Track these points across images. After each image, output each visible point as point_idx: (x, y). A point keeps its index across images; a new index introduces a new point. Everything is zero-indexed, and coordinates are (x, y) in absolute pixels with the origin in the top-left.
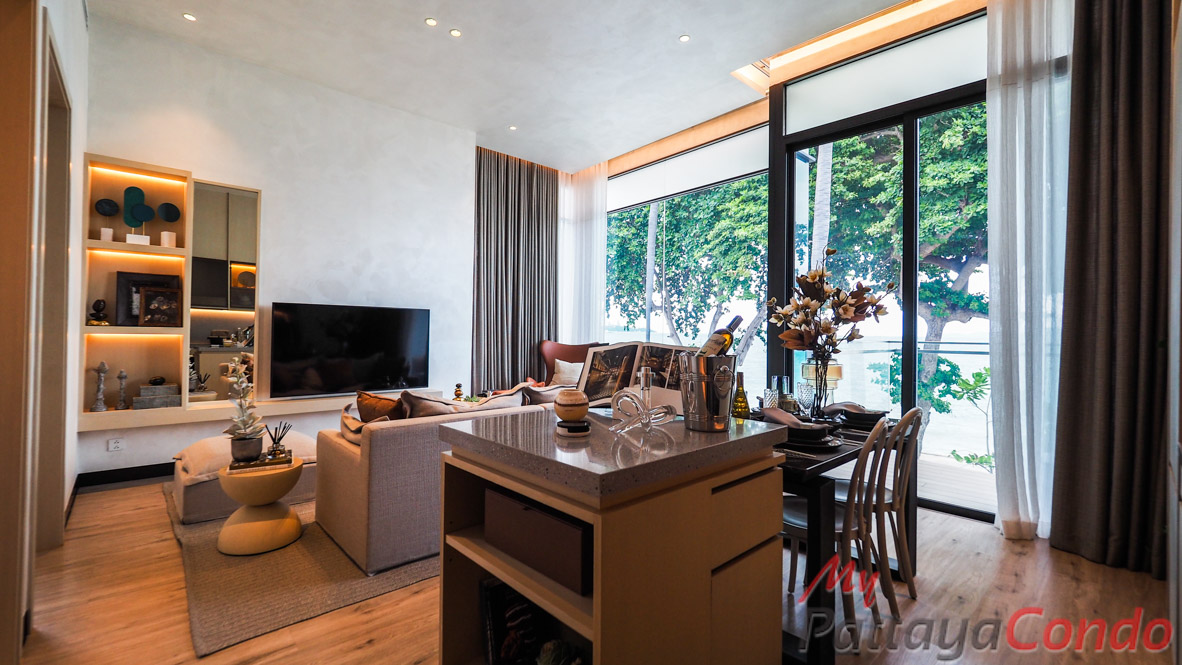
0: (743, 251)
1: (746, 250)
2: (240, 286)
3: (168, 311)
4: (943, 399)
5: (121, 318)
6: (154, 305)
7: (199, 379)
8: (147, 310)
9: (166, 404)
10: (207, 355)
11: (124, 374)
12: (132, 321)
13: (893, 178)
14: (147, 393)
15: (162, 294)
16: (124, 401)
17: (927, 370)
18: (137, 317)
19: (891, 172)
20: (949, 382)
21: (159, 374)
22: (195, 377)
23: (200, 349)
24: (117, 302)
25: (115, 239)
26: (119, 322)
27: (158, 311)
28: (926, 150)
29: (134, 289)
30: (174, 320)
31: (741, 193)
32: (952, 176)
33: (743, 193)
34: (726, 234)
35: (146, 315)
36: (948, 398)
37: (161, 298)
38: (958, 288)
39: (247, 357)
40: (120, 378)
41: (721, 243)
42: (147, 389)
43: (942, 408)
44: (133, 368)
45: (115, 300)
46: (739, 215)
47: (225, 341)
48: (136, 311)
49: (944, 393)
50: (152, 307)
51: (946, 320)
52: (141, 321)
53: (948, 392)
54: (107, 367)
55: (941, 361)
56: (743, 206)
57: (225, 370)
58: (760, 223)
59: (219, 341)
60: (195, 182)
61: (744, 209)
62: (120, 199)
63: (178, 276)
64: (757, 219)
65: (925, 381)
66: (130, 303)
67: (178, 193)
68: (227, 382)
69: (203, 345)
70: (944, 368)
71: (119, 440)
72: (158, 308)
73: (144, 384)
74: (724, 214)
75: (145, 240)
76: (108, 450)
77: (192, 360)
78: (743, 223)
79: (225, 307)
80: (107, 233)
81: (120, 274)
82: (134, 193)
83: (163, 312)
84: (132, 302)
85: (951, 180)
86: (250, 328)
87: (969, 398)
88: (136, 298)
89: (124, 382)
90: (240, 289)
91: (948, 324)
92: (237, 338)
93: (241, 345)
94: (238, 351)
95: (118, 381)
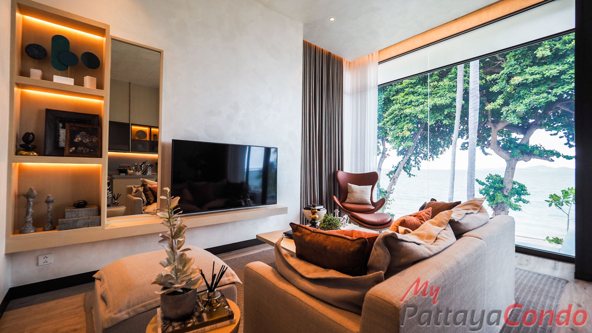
0: (407, 122)
1: (408, 121)
2: (137, 138)
3: (90, 145)
4: (517, 203)
5: (49, 148)
6: (78, 139)
7: (113, 197)
8: (71, 143)
9: (88, 225)
10: (118, 180)
11: (51, 199)
12: (58, 152)
13: (503, 77)
14: (71, 215)
15: (84, 129)
16: (51, 223)
17: (507, 188)
18: (63, 149)
19: (500, 73)
20: (519, 194)
21: (82, 198)
22: (111, 196)
23: (114, 176)
24: (45, 135)
25: (43, 78)
26: (47, 153)
27: (81, 144)
28: (522, 61)
29: (61, 125)
30: (95, 152)
31: (405, 90)
32: (544, 73)
33: (407, 90)
34: (396, 112)
35: (71, 147)
36: (520, 203)
37: (83, 133)
38: (524, 142)
39: (144, 181)
40: (48, 202)
41: (393, 118)
42: (71, 211)
43: (516, 208)
44: (59, 194)
45: (44, 134)
46: (405, 102)
47: (129, 171)
48: (62, 144)
49: (517, 200)
50: (76, 140)
51: (517, 160)
52: (66, 152)
53: (520, 200)
54: (35, 192)
55: (514, 183)
56: (407, 97)
57: (130, 191)
58: (418, 105)
59: (125, 172)
60: (112, 39)
61: (407, 99)
62: (48, 46)
63: (98, 115)
64: (417, 103)
65: (506, 194)
66: (57, 136)
67: (98, 46)
68: (131, 199)
69: (114, 174)
70: (516, 186)
71: (47, 256)
72: (81, 141)
73: (69, 206)
74: (394, 102)
75: (70, 81)
76: (38, 264)
77: (109, 184)
78: (407, 106)
79: (128, 151)
80: (36, 73)
81: (48, 111)
82: (60, 40)
83: (85, 145)
84: (59, 135)
85: (543, 74)
86: (144, 163)
87: (556, 205)
88: (63, 132)
89: (51, 206)
90: (137, 140)
91: (519, 162)
92: (136, 170)
93: (139, 173)
94: (138, 177)
95: (46, 204)
